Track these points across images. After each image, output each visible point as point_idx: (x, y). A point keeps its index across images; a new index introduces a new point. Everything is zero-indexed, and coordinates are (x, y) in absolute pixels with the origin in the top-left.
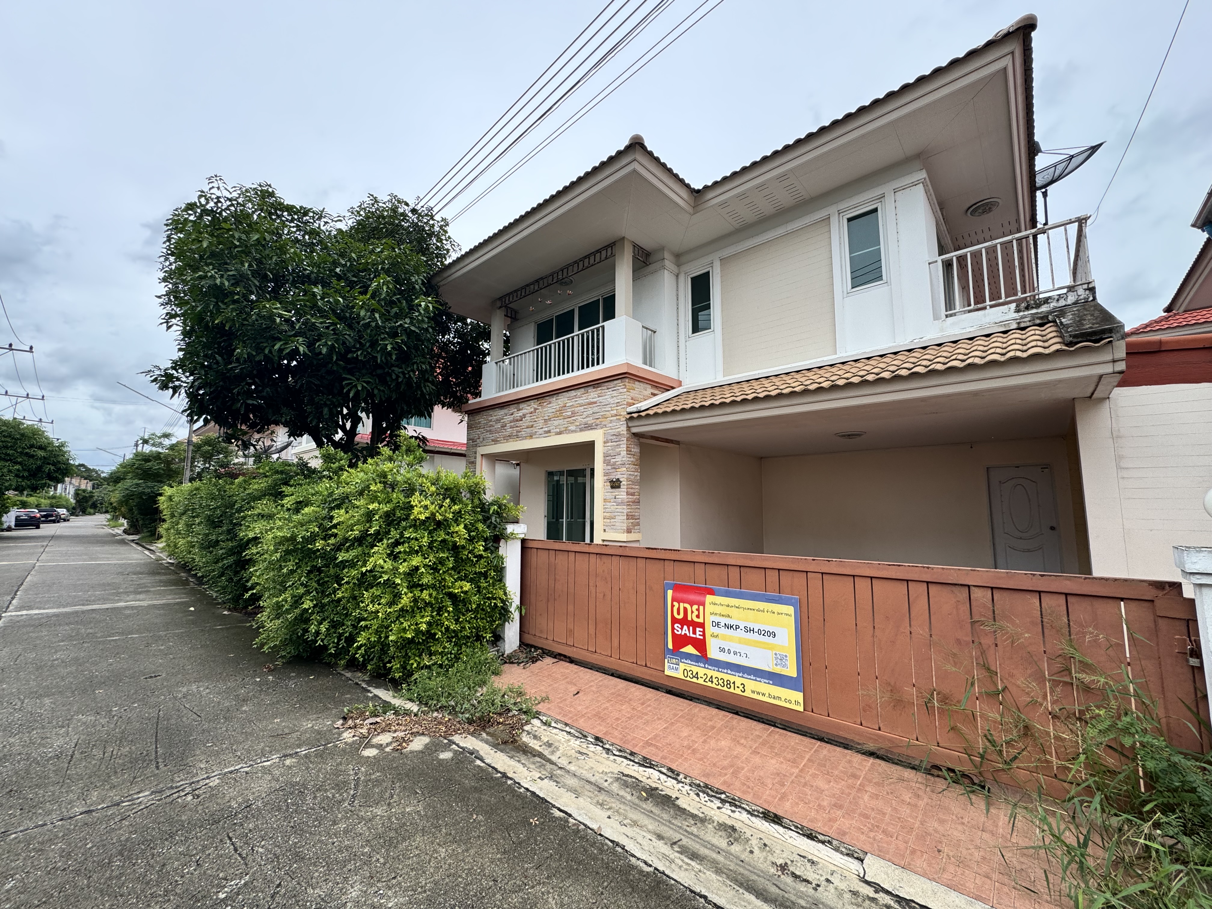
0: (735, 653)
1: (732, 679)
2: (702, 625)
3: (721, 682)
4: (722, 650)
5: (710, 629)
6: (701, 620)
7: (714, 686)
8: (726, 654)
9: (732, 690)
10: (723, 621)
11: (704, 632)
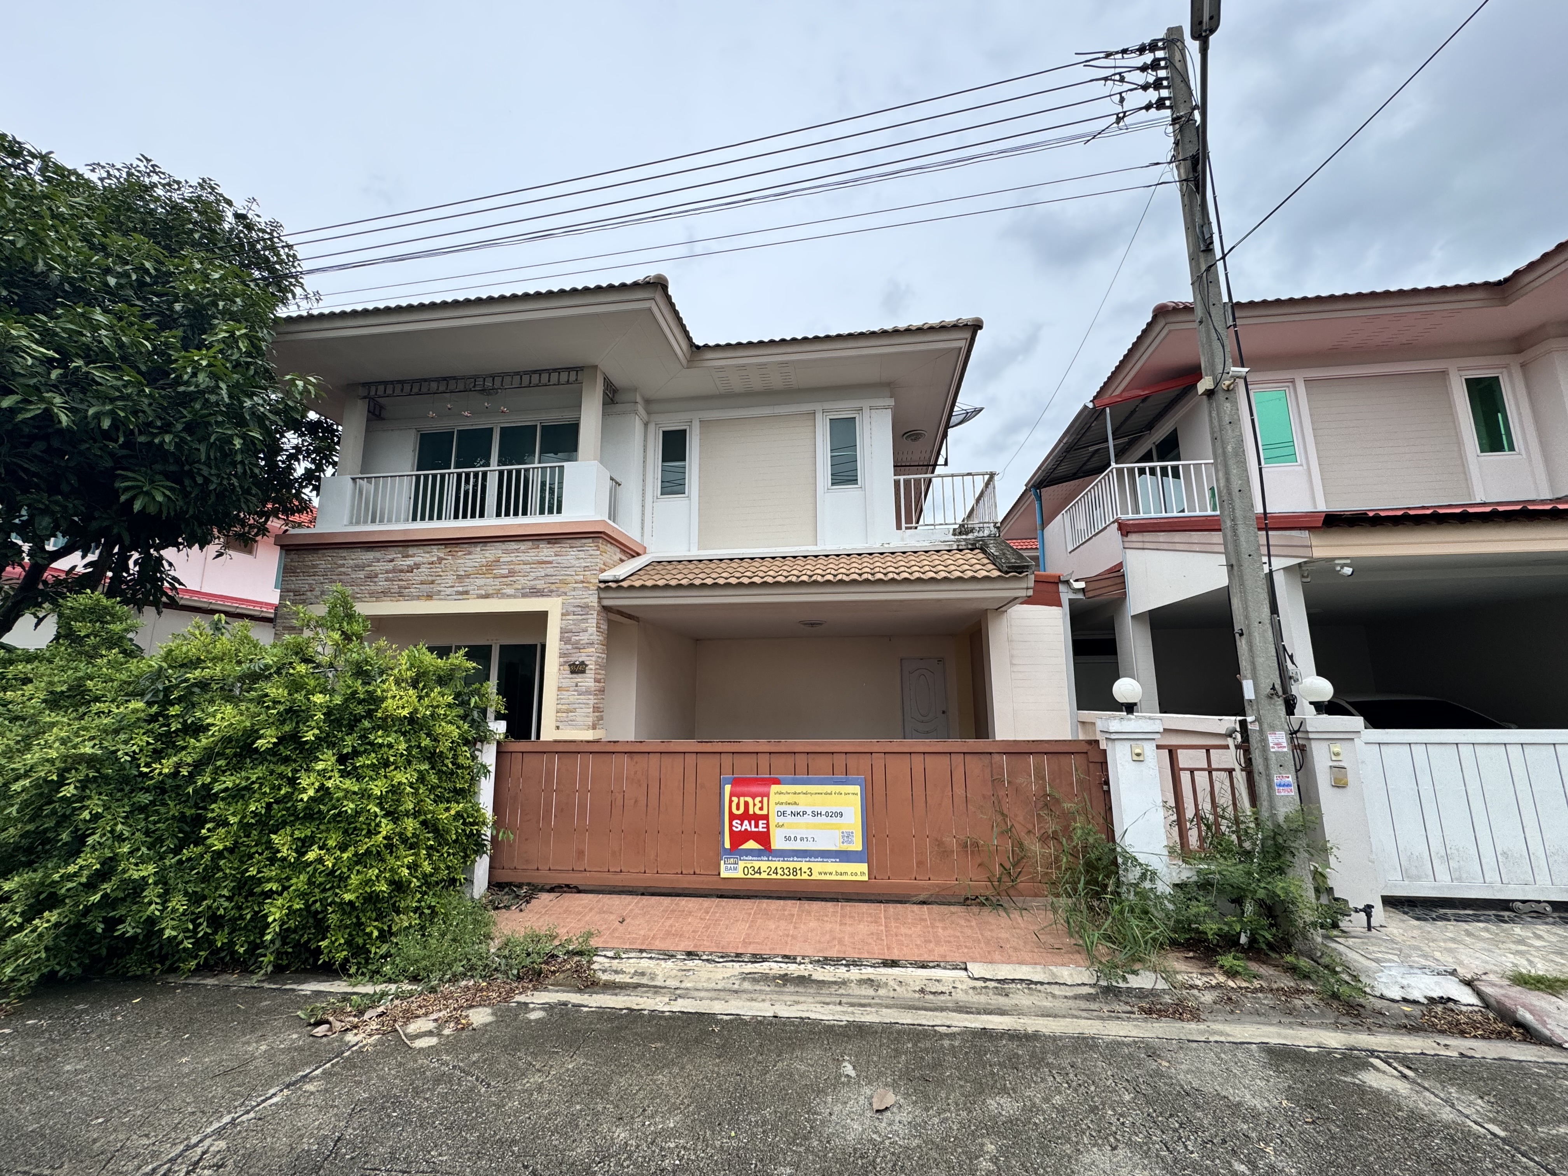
0: (802, 839)
1: (798, 865)
2: (766, 817)
3: (786, 871)
4: (788, 839)
5: (774, 820)
6: (765, 812)
7: (779, 877)
8: (792, 842)
9: (798, 877)
10: (789, 809)
11: (768, 824)
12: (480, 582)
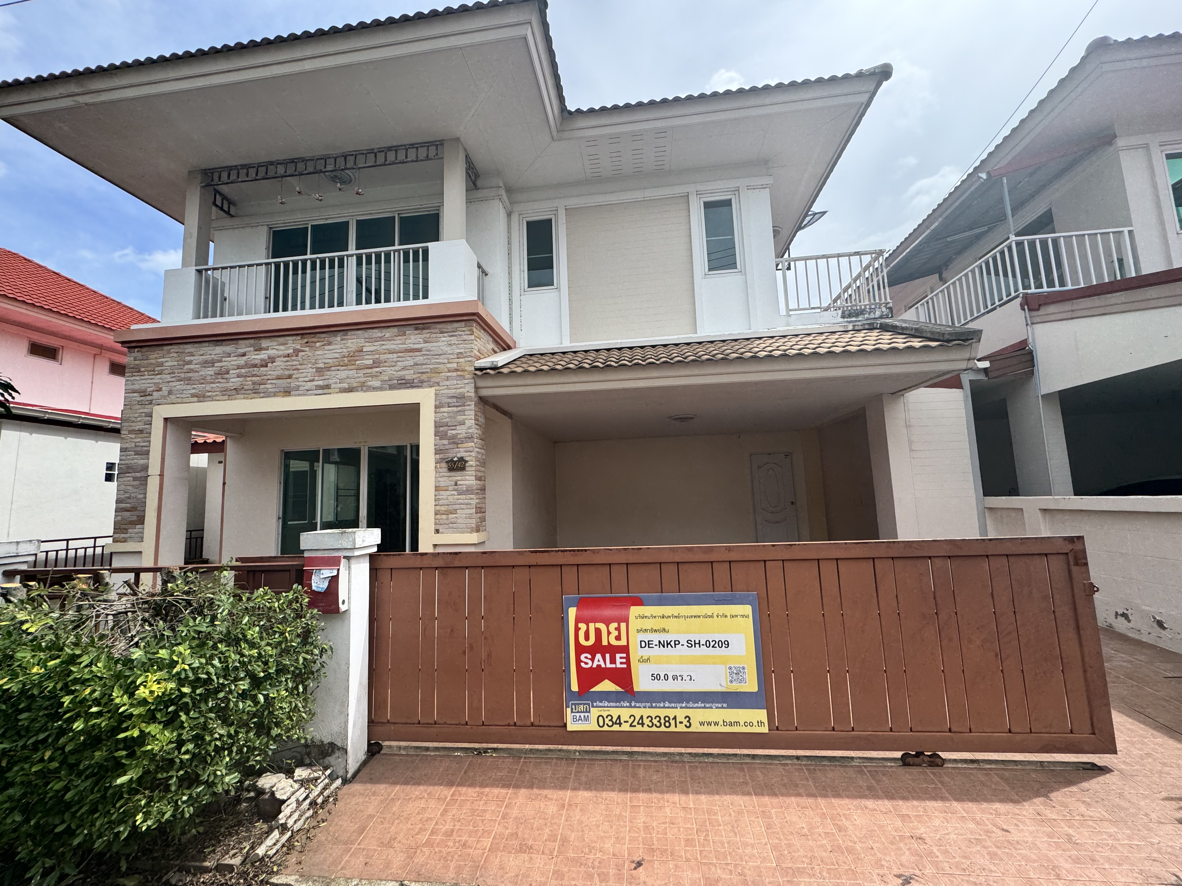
0: (675, 678)
1: (671, 713)
2: (625, 649)
3: (655, 721)
4: (656, 677)
5: (636, 652)
7: (646, 729)
8: (662, 682)
9: (672, 729)
10: (656, 638)
12: (343, 374)
